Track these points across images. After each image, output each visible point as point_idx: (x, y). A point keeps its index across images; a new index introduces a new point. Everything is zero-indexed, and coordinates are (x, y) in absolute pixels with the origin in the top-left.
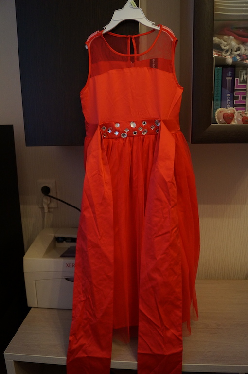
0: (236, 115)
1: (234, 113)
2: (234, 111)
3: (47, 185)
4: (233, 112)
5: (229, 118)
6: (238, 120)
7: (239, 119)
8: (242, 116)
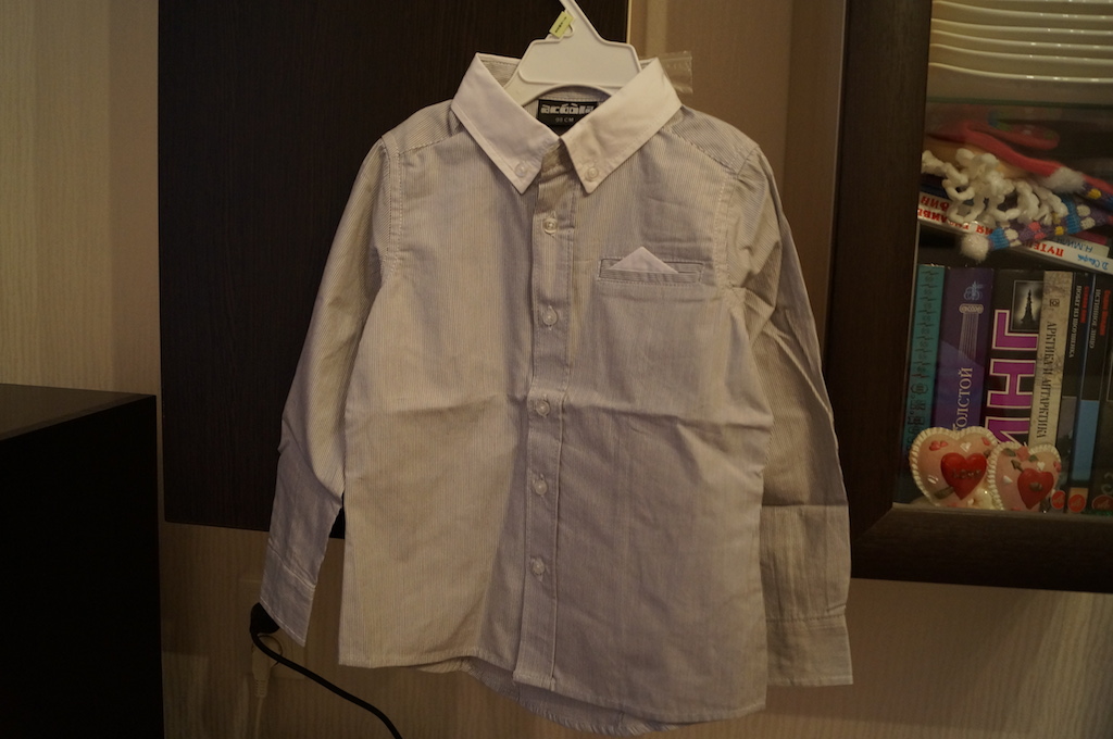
0: (992, 462)
1: (988, 454)
2: (987, 442)
4: (981, 449)
5: (962, 473)
6: (1000, 483)
7: (1007, 479)
8: (1016, 466)
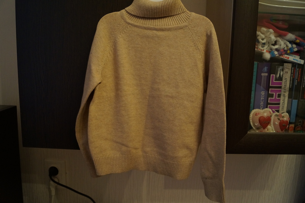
0: (272, 118)
1: (271, 116)
4: (269, 115)
5: (265, 122)
6: (274, 124)
7: (277, 123)
8: (279, 119)
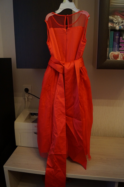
0: (120, 56)
1: (119, 55)
2: (119, 53)
3: (27, 88)
4: (118, 54)
6: (120, 58)
7: (121, 57)
8: (123, 56)
